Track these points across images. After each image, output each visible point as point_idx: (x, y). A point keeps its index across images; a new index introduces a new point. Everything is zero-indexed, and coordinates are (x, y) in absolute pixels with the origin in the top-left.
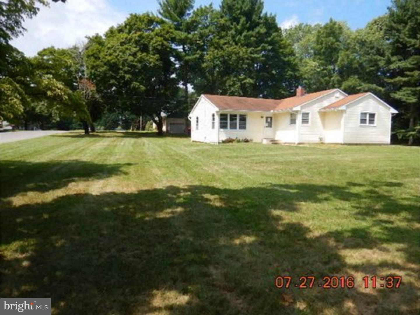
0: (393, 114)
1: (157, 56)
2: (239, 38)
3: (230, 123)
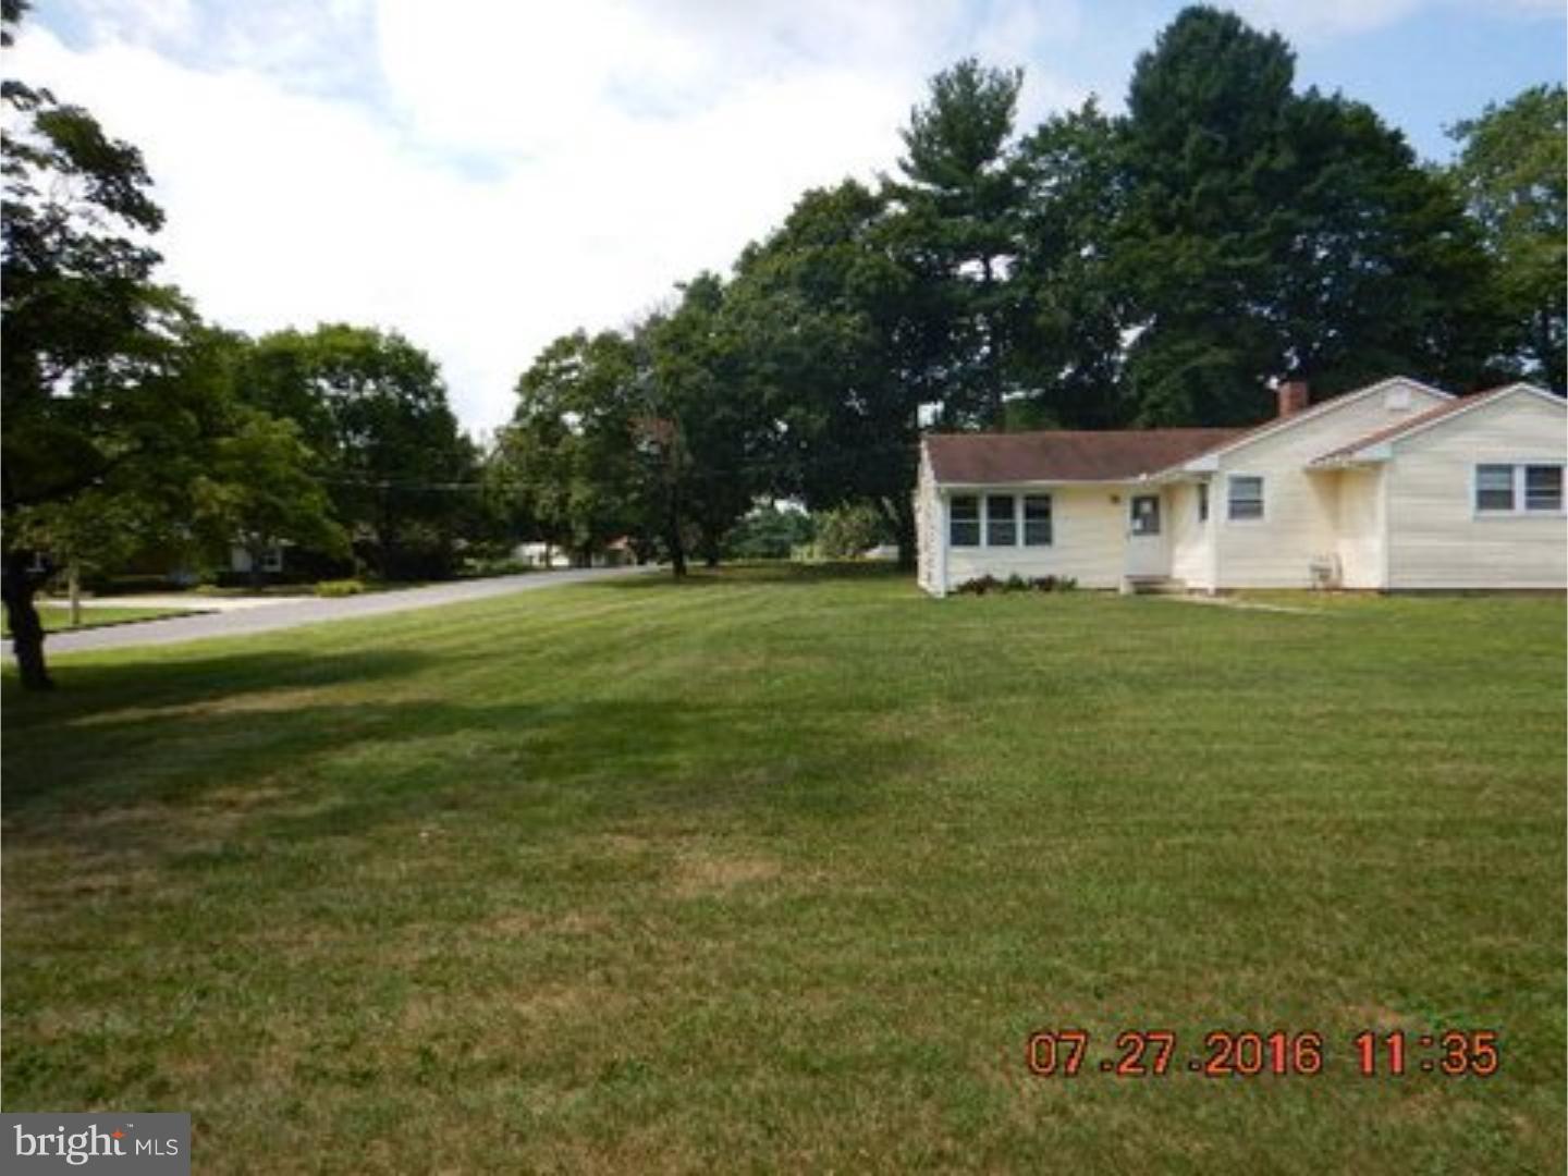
2: (1181, 208)
3: (991, 526)
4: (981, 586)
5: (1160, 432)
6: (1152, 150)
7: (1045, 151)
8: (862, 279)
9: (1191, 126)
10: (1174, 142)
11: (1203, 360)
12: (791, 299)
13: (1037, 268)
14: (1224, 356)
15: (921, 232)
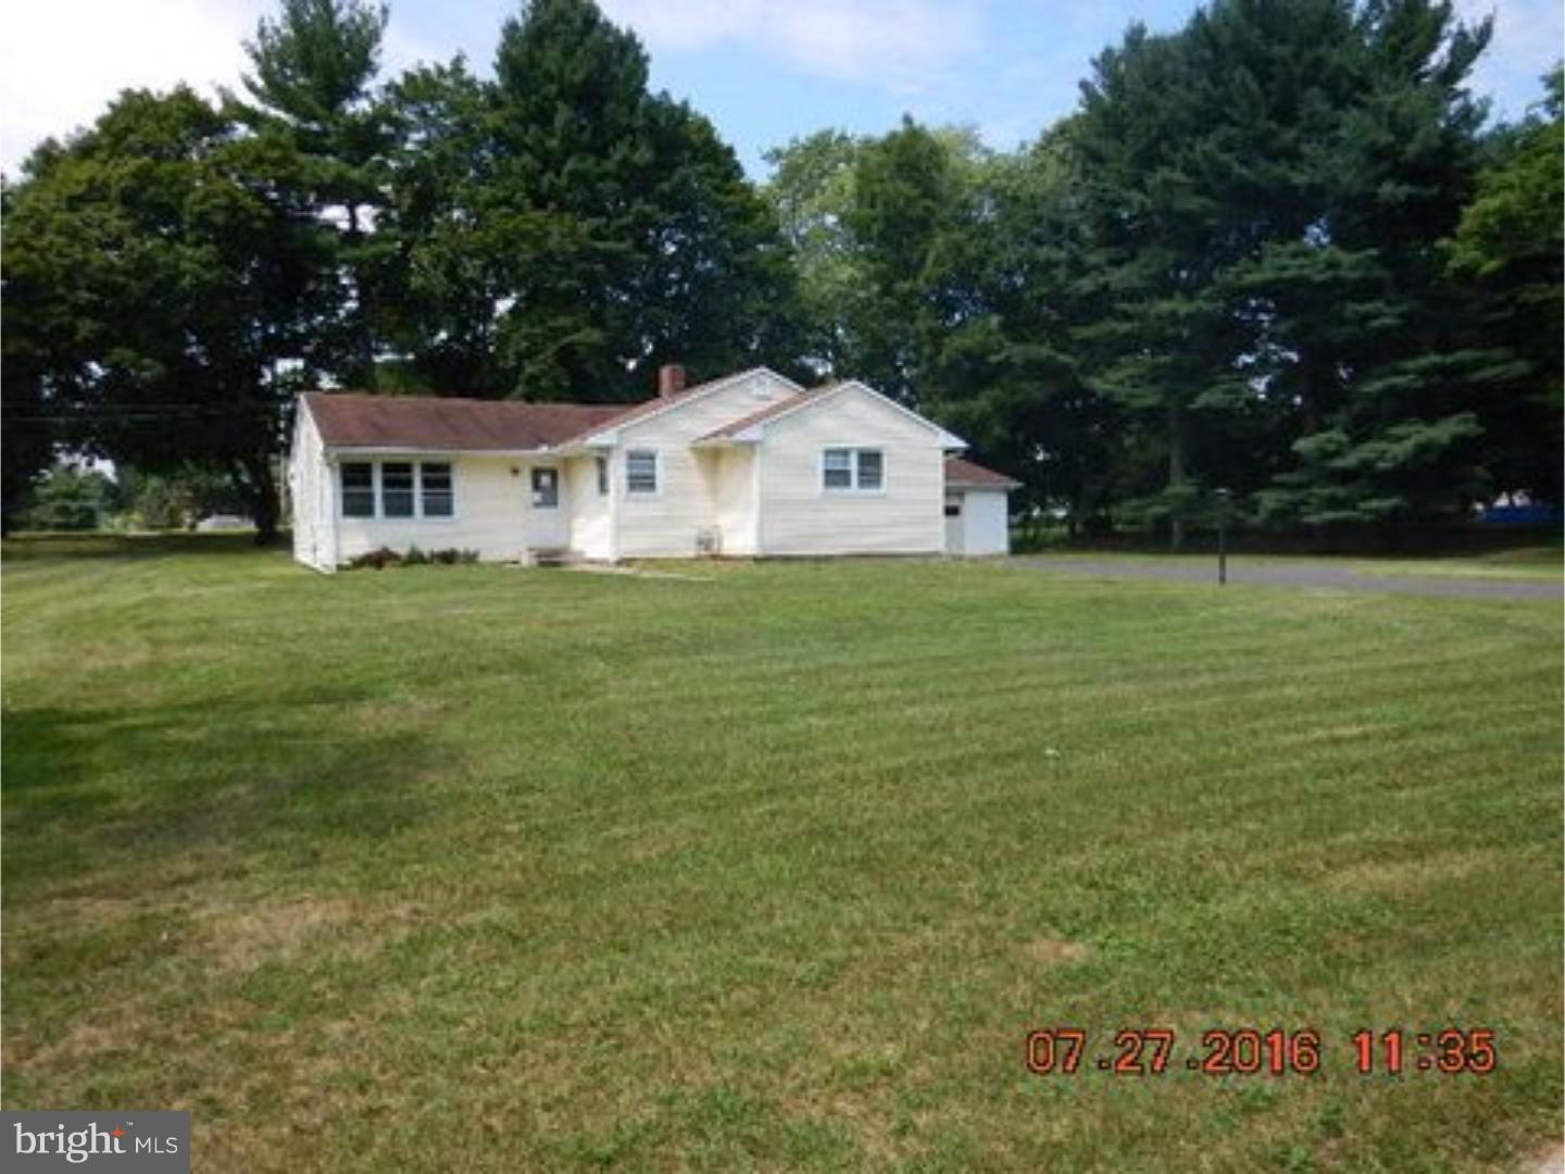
0: (948, 452)
1: (207, 251)
2: (552, 184)
3: (386, 497)
4: (378, 560)
5: (539, 405)
6: (524, 121)
7: (413, 102)
8: (206, 207)
9: (560, 104)
10: (544, 117)
11: (576, 337)
12: (114, 219)
13: (407, 224)
14: (595, 336)
15: (275, 163)
